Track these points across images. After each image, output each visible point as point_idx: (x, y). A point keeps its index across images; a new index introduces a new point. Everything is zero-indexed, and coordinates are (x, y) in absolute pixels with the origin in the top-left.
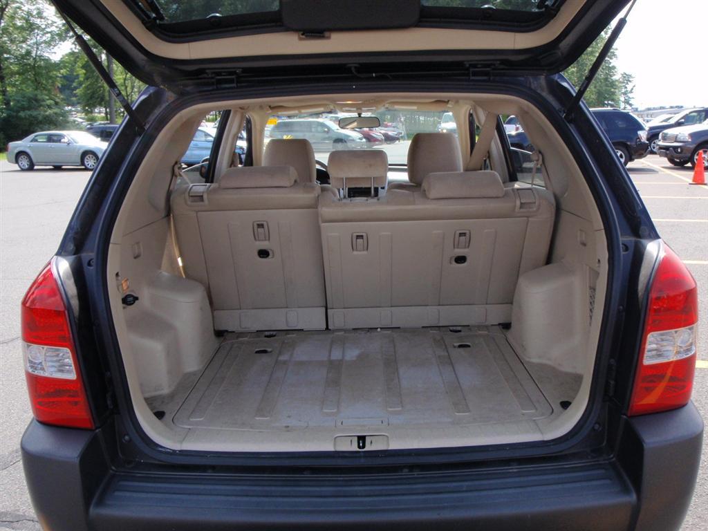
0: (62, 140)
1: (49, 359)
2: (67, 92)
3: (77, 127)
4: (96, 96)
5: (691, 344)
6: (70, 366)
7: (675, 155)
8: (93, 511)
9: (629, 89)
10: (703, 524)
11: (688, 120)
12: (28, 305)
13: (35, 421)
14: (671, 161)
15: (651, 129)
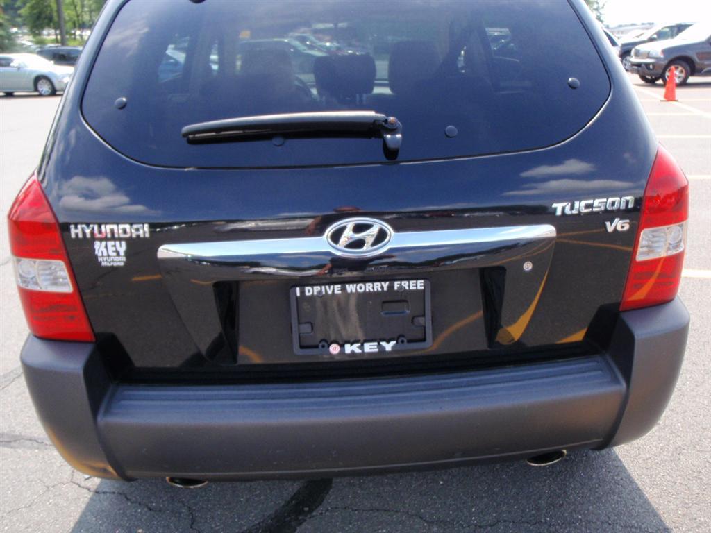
0: (12, 64)
1: (41, 272)
2: (11, 12)
3: (27, 50)
4: (43, 16)
5: (680, 241)
6: (66, 278)
7: (647, 71)
8: (102, 420)
9: (600, 5)
10: (675, 416)
11: (661, 35)
12: (14, 219)
13: (31, 336)
14: (643, 78)
15: (624, 45)
